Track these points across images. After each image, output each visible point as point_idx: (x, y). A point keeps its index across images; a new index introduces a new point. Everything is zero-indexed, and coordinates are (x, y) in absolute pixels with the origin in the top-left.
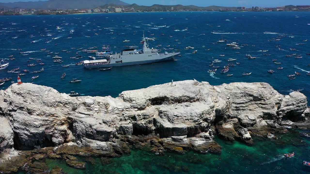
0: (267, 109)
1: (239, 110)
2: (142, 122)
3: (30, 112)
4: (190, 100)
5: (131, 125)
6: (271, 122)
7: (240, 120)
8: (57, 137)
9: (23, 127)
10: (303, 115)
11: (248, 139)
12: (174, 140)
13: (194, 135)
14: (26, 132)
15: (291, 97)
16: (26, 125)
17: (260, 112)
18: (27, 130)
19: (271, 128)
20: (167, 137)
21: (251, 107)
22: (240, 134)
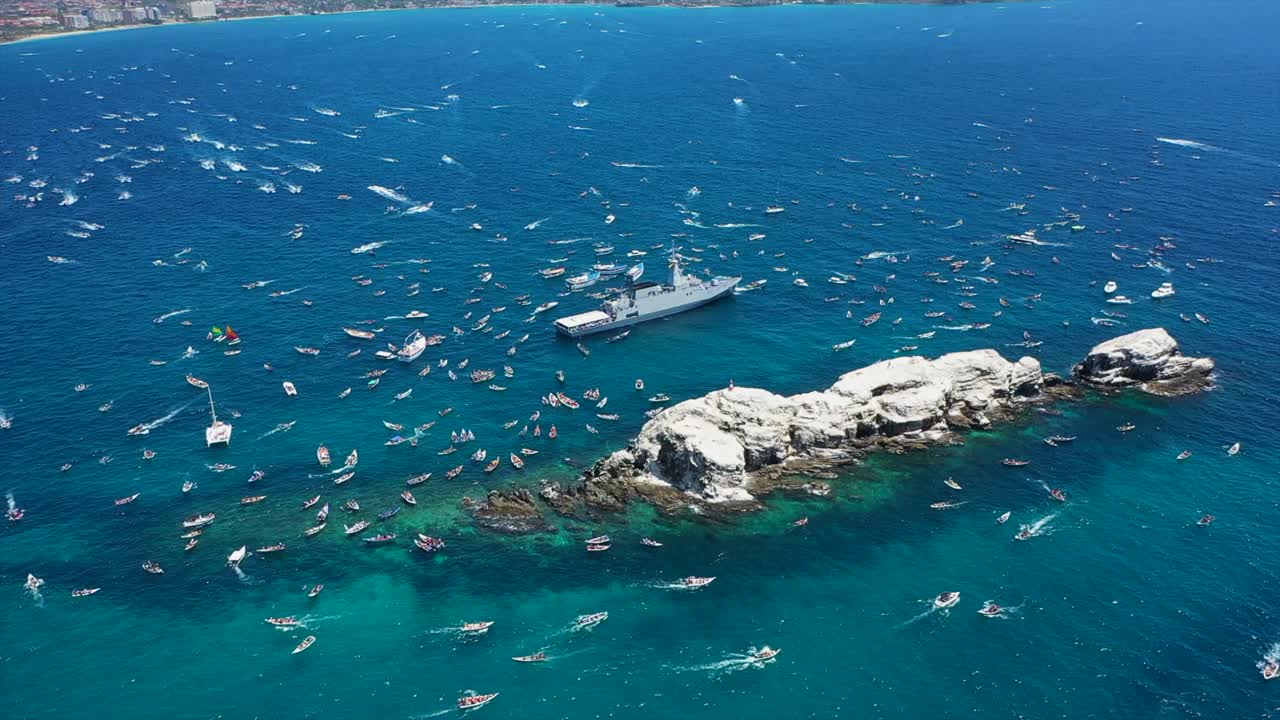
0: (999, 385)
1: (965, 390)
2: (867, 420)
3: (760, 422)
4: (916, 384)
5: (855, 426)
6: (1003, 401)
7: (967, 403)
8: (781, 451)
9: (756, 442)
10: (1036, 387)
11: (986, 425)
12: (908, 436)
13: (928, 428)
14: (758, 448)
15: (1023, 365)
16: (758, 439)
17: (990, 389)
18: (759, 445)
19: (1005, 408)
20: (897, 434)
21: (980, 384)
22: (975, 420)
